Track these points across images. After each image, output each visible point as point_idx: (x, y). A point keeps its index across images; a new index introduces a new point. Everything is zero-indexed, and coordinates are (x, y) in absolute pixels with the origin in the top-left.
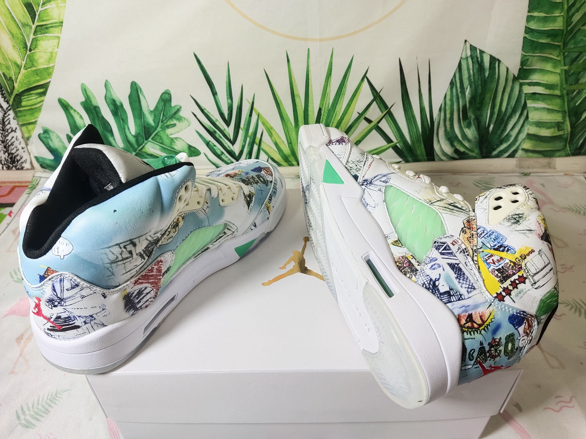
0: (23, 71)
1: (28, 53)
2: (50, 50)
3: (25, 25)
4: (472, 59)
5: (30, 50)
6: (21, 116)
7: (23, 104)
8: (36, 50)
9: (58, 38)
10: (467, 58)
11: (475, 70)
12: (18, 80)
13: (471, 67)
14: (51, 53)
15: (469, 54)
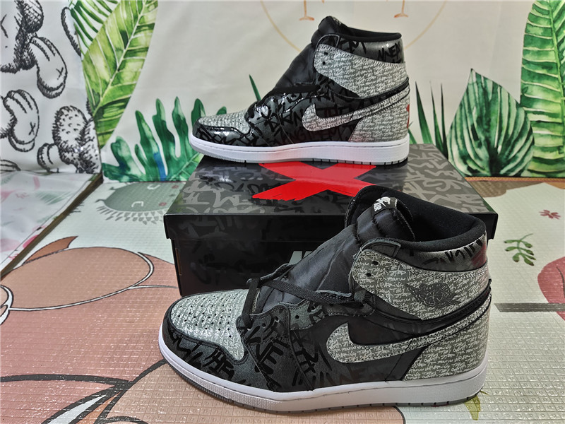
0: (110, 87)
1: (117, 72)
2: (135, 70)
3: (118, 50)
4: (477, 84)
5: (119, 70)
6: (101, 126)
7: (105, 115)
8: (124, 70)
9: (144, 60)
10: (473, 84)
11: (480, 94)
12: (104, 95)
13: (477, 91)
14: (136, 72)
15: (474, 80)
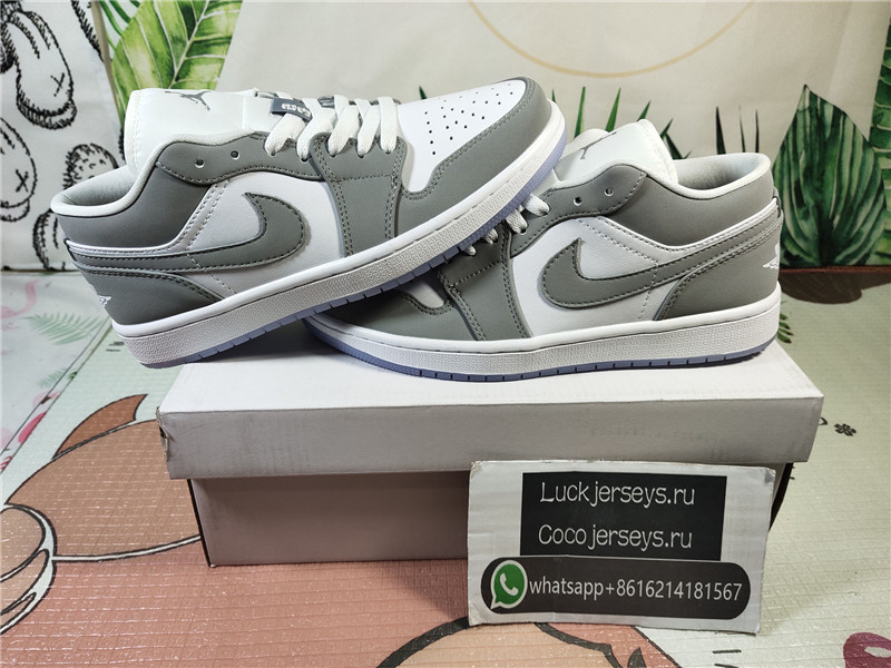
2: (207, 79)
3: (177, 40)
4: (811, 112)
5: (178, 78)
8: (188, 80)
9: (222, 60)
10: (804, 111)
11: (813, 128)
13: (808, 123)
14: (208, 84)
15: (807, 104)
